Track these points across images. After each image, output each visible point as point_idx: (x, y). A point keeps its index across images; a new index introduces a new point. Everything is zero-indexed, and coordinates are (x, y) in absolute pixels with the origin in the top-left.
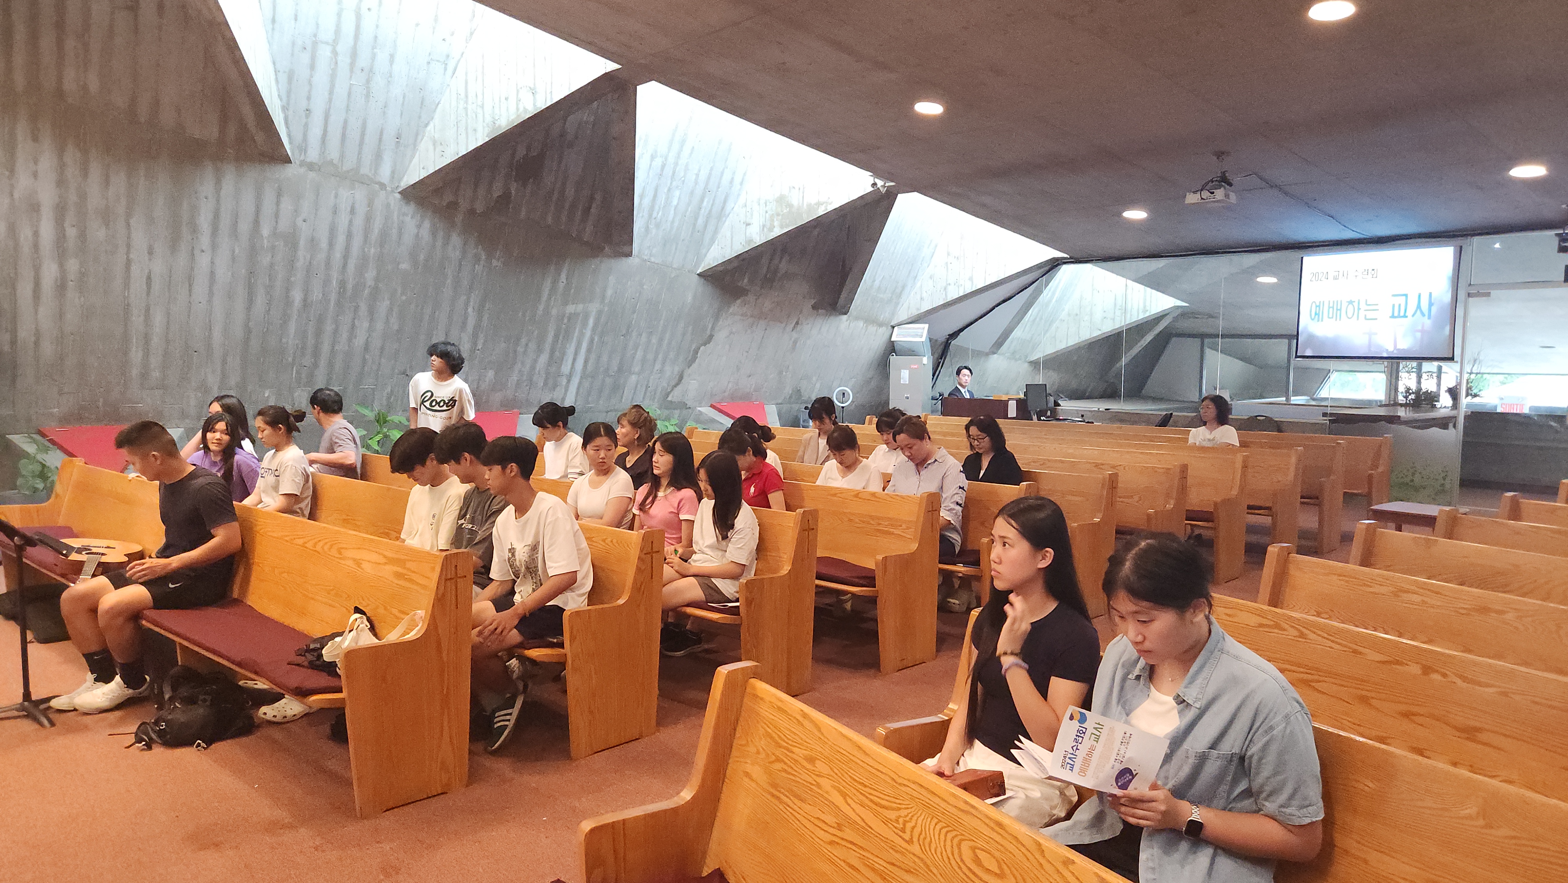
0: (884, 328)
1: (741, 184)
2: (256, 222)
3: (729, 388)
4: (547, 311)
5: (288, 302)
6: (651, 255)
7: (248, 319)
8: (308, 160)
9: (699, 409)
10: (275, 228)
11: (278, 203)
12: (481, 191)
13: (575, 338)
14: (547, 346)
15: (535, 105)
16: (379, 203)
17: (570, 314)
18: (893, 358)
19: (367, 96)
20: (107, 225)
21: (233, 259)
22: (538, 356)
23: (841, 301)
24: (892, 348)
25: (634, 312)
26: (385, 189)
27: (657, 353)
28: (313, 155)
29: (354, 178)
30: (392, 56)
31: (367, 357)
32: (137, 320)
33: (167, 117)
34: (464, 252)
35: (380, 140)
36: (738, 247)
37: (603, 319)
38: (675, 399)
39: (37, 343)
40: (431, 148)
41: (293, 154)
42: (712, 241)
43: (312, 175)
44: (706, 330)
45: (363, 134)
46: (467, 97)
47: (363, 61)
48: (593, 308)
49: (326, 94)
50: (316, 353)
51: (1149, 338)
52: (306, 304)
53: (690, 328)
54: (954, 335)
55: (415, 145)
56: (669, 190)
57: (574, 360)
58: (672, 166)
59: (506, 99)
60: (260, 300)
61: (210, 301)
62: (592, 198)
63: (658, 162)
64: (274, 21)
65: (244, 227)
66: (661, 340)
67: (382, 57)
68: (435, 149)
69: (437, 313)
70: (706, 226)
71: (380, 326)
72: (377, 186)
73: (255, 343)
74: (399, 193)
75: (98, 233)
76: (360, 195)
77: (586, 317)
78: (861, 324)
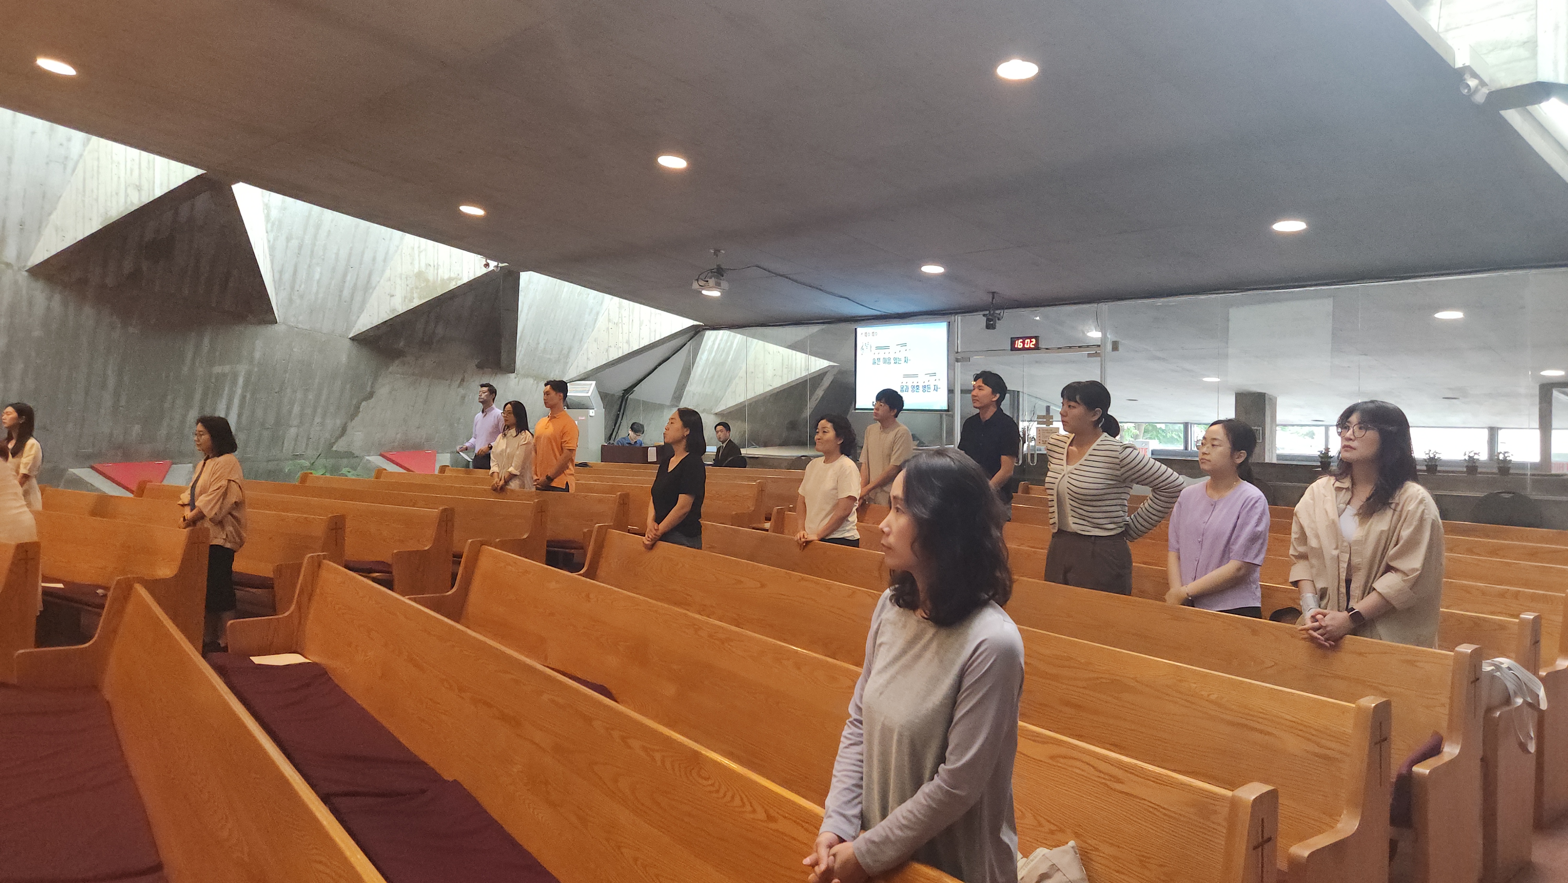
1: (385, 260)
3: (398, 440)
4: (192, 372)
6: (298, 323)
9: (367, 457)
12: (111, 268)
13: (226, 394)
14: (196, 403)
15: (139, 199)
17: (218, 374)
23: (502, 362)
25: (285, 372)
26: (11, 268)
27: (315, 409)
34: (98, 320)
36: (385, 314)
37: (253, 379)
38: (340, 449)
40: (55, 232)
42: (362, 309)
44: (366, 387)
46: (84, 192)
48: (242, 369)
51: (820, 392)
53: (348, 386)
54: (629, 390)
55: (39, 232)
56: (309, 266)
58: (310, 246)
59: (117, 194)
63: (294, 243)
66: (318, 396)
68: (57, 234)
69: (75, 373)
70: (352, 299)
71: (15, 385)
74: (26, 271)
77: (235, 376)
78: (531, 381)
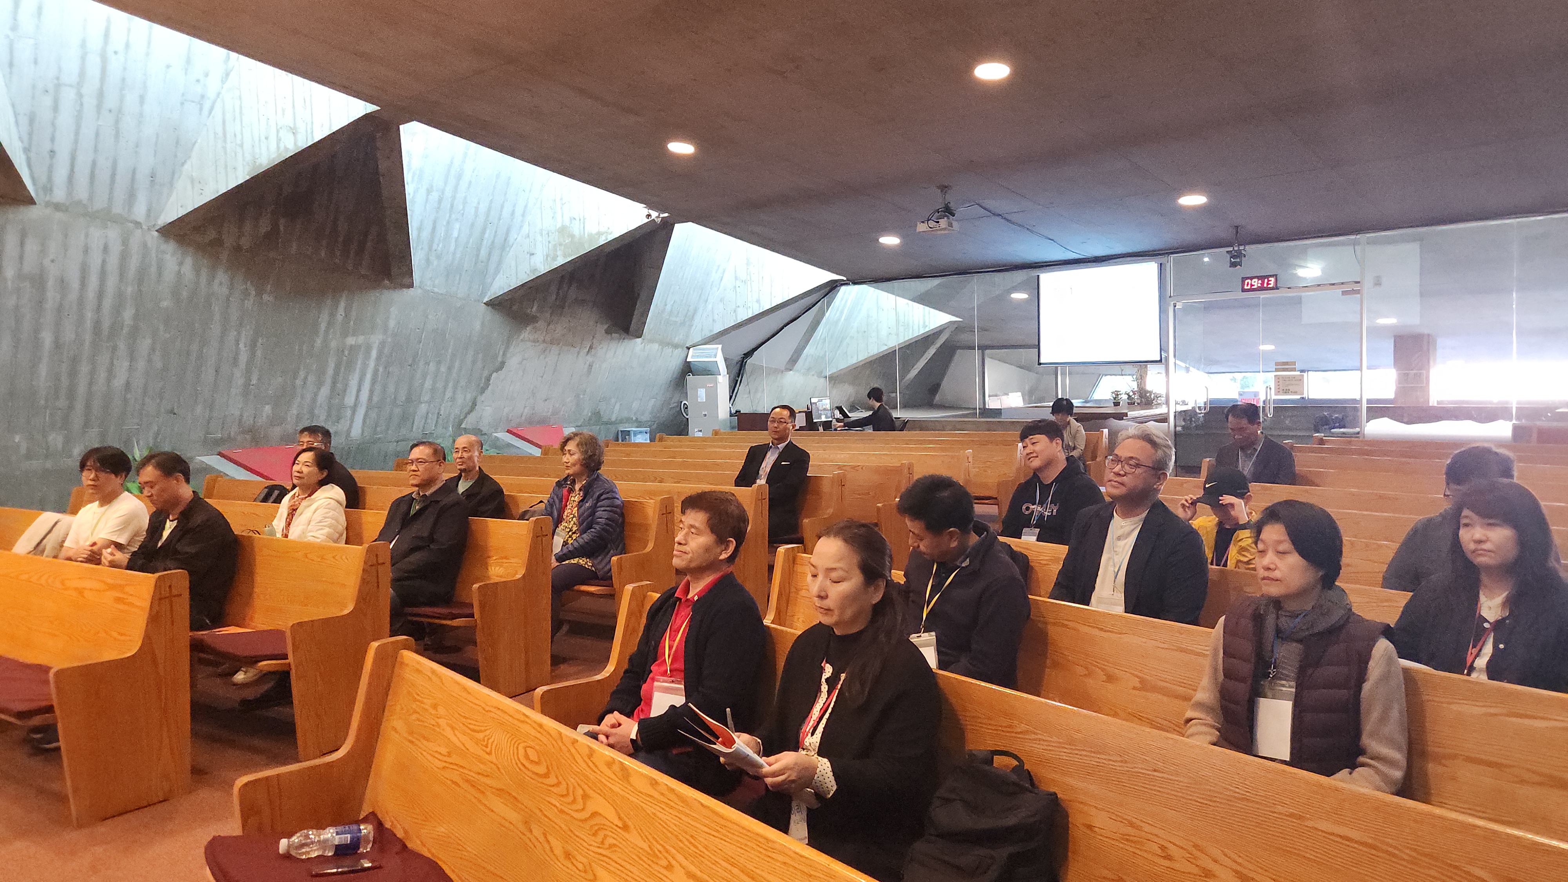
0: (680, 350)
1: (523, 215)
3: (524, 414)
5: (37, 343)
6: (434, 286)
8: (53, 201)
9: (495, 434)
10: (20, 270)
11: (21, 243)
13: (358, 371)
14: (328, 379)
15: (295, 144)
16: (134, 242)
17: (351, 346)
18: (690, 378)
19: (117, 136)
22: (319, 389)
23: (633, 325)
24: (688, 369)
27: (447, 382)
28: (59, 195)
29: (106, 217)
30: (142, 98)
31: (129, 396)
34: (231, 287)
35: (133, 178)
36: (523, 276)
37: (386, 351)
41: (36, 194)
43: (59, 215)
44: (497, 357)
45: (113, 173)
47: (111, 102)
48: (376, 339)
49: (72, 135)
50: (71, 395)
51: (932, 351)
52: (57, 345)
53: (480, 356)
54: (749, 354)
55: (171, 184)
56: (448, 223)
57: (358, 391)
58: (450, 200)
59: (267, 138)
62: (366, 232)
63: (435, 195)
66: (450, 369)
67: (131, 98)
68: (193, 188)
70: (489, 259)
71: (141, 364)
72: (132, 225)
74: (157, 231)
76: (113, 234)
77: (368, 348)
78: (656, 346)
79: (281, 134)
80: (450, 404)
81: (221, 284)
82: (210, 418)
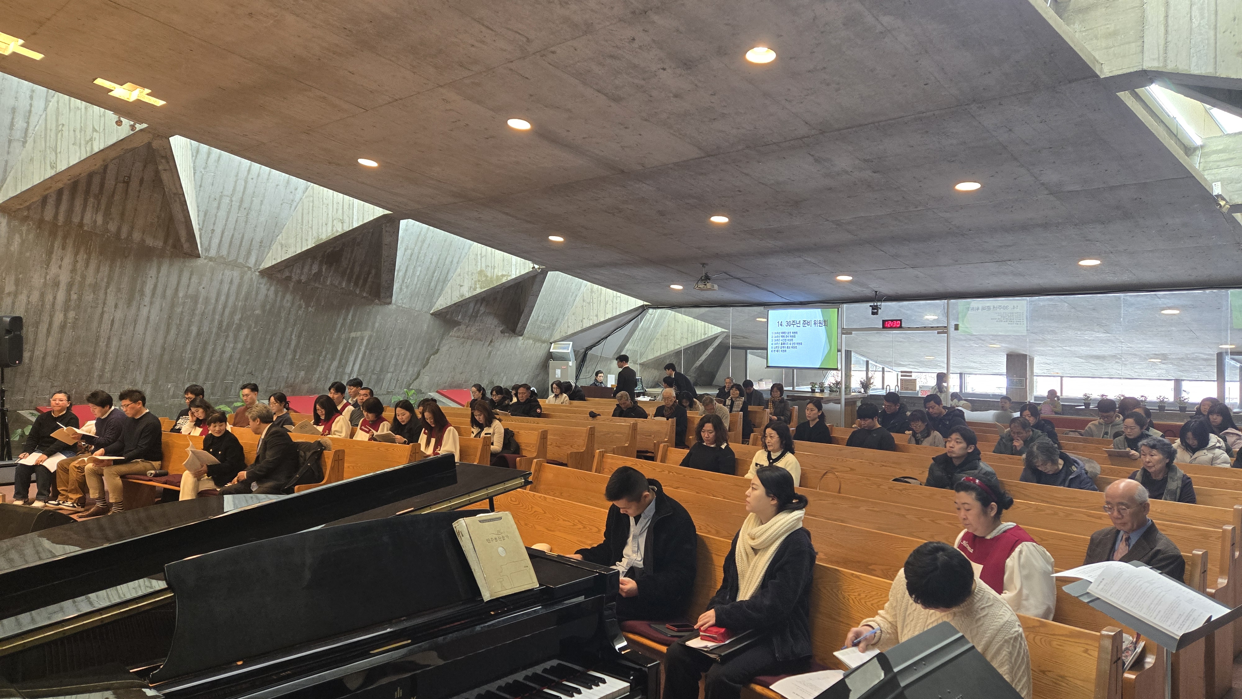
0: (545, 344)
1: (458, 263)
2: (177, 290)
3: (448, 381)
4: (339, 337)
5: (189, 333)
6: (403, 304)
7: (165, 343)
8: (210, 256)
10: (187, 292)
11: (190, 279)
12: (306, 270)
13: (354, 353)
14: (338, 357)
15: (343, 229)
16: (246, 278)
17: (353, 337)
18: (551, 362)
19: (246, 222)
20: (94, 293)
21: (161, 310)
22: (332, 363)
23: (518, 329)
24: (550, 357)
25: (391, 336)
26: (251, 270)
27: (404, 360)
28: (213, 253)
29: (234, 265)
30: (262, 201)
31: (230, 364)
32: (102, 344)
33: (137, 236)
34: (293, 304)
35: (251, 244)
38: (414, 388)
39: (44, 358)
40: (279, 248)
41: (202, 253)
42: (440, 294)
43: (211, 263)
45: (242, 242)
46: (302, 222)
47: (246, 205)
48: (367, 334)
49: (224, 222)
50: (201, 362)
51: (711, 349)
52: (198, 334)
53: (425, 345)
55: (270, 247)
56: (415, 267)
57: (354, 364)
59: (326, 224)
60: (173, 332)
61: (144, 334)
62: (369, 273)
63: (409, 252)
64: (201, 186)
65: (169, 292)
67: (256, 201)
68: (282, 249)
69: (274, 337)
70: (436, 287)
72: (247, 269)
73: (166, 357)
74: (258, 273)
75: (89, 297)
76: (236, 274)
77: (362, 339)
78: (531, 341)
79: (335, 221)
80: (404, 374)
81: (288, 301)
82: (270, 379)
